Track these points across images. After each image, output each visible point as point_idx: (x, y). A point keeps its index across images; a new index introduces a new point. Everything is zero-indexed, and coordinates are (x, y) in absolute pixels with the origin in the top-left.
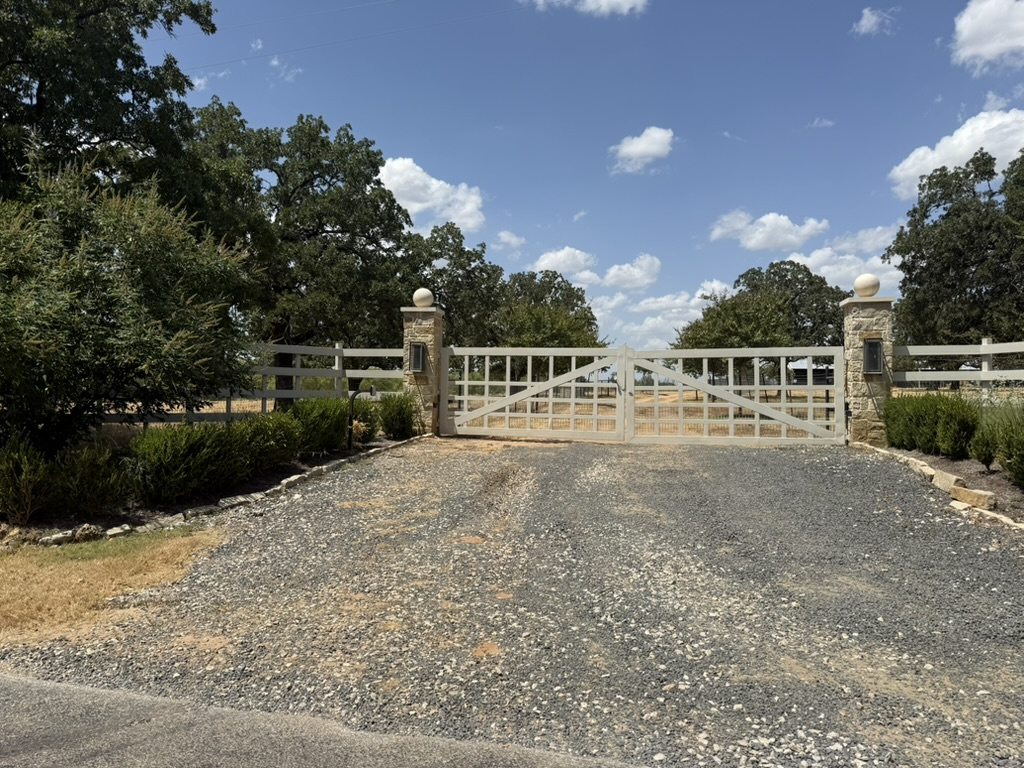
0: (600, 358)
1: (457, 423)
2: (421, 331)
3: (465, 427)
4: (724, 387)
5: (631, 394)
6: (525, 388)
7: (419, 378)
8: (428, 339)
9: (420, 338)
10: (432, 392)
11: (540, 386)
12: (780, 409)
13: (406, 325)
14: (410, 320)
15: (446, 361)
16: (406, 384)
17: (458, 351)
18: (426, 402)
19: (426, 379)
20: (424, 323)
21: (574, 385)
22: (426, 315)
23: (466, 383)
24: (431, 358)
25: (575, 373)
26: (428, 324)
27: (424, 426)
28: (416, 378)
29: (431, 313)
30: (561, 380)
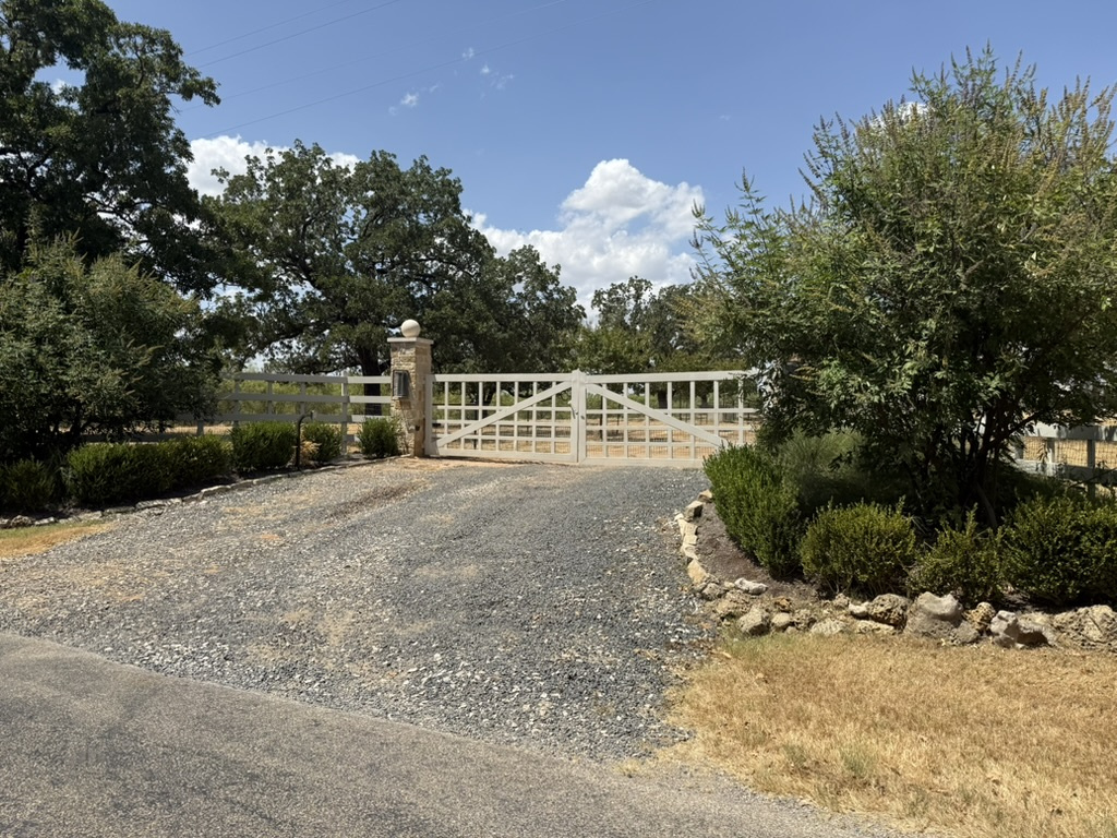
0: (558, 383)
1: (439, 445)
2: (404, 360)
3: (446, 448)
4: (663, 411)
5: (583, 417)
6: (495, 412)
7: (404, 402)
8: (410, 367)
9: (405, 367)
10: (414, 416)
11: (507, 410)
12: (712, 431)
13: (392, 354)
14: (395, 350)
15: (430, 388)
16: (393, 409)
17: (440, 378)
18: (409, 425)
19: (409, 404)
20: (407, 352)
21: (535, 409)
22: (409, 345)
23: (446, 408)
24: (413, 385)
25: (538, 396)
26: (410, 353)
27: (407, 447)
28: (401, 403)
29: (413, 343)
30: (525, 404)
